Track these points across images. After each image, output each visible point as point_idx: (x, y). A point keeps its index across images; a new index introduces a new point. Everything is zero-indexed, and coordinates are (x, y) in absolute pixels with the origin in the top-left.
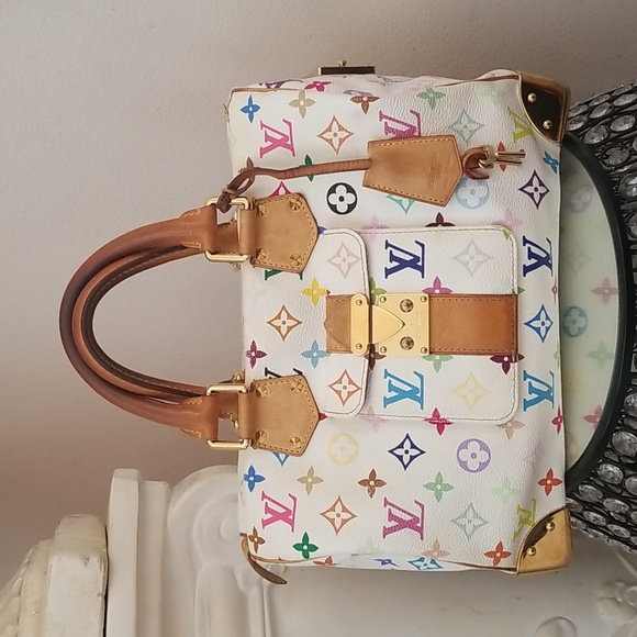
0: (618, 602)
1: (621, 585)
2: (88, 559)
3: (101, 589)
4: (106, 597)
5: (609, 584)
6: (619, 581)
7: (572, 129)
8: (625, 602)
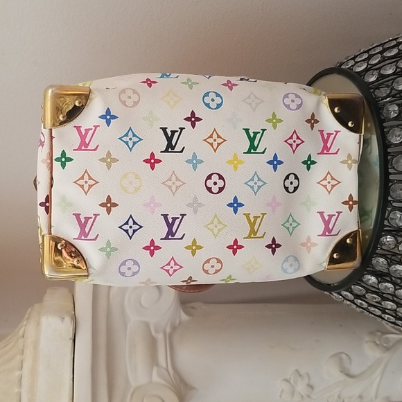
0: (377, 344)
1: (379, 334)
2: (64, 318)
3: (71, 336)
4: (74, 340)
5: (371, 333)
6: (379, 331)
7: (357, 71)
8: (381, 344)
